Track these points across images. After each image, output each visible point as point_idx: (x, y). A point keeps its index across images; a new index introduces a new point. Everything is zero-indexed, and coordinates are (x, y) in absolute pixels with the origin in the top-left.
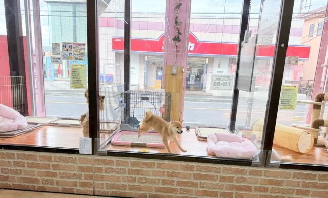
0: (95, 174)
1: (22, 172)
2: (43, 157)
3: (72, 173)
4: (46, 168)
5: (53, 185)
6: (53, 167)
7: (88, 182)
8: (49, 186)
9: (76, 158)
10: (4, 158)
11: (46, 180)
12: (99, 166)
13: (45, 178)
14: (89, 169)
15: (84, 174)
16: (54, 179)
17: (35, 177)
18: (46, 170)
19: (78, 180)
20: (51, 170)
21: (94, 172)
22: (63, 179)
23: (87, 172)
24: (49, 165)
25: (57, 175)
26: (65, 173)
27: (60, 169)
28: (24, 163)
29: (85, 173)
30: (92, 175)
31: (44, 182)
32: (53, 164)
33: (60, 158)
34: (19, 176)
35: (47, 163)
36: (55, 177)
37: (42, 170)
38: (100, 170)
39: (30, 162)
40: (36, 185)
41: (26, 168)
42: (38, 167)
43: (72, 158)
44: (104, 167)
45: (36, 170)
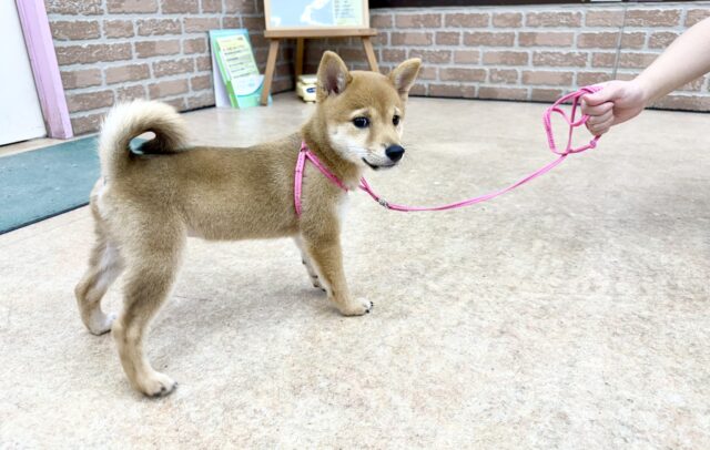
0: (623, 51)
1: (452, 57)
2: (502, 16)
3: (564, 51)
4: (506, 45)
5: (514, 83)
6: (520, 39)
7: (599, 74)
8: (504, 86)
9: (579, 14)
10: (419, 27)
11: (499, 74)
12: (635, 30)
13: (499, 68)
14: (606, 40)
15: (594, 54)
16: (519, 70)
17: (477, 67)
18: (503, 49)
19: (575, 70)
20: (516, 49)
21: (620, 48)
22: (540, 69)
23: (601, 47)
24: (513, 36)
25: (527, 59)
26: (546, 53)
27: (535, 45)
28: (458, 34)
29: (597, 50)
30: (614, 55)
31: (495, 77)
32: (521, 34)
33: (539, 17)
34: (445, 67)
35: (508, 30)
36: (521, 64)
37: (495, 50)
38: (636, 40)
39: (471, 31)
40: (477, 85)
41: (461, 48)
42: (488, 44)
43: (570, 14)
44: (648, 32)
45: (481, 49)
